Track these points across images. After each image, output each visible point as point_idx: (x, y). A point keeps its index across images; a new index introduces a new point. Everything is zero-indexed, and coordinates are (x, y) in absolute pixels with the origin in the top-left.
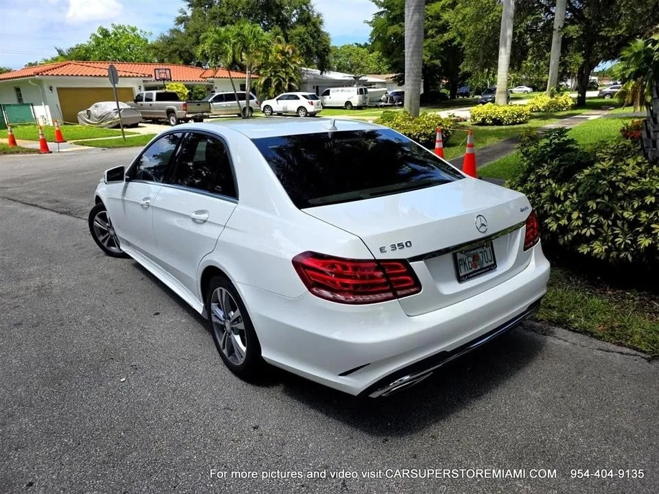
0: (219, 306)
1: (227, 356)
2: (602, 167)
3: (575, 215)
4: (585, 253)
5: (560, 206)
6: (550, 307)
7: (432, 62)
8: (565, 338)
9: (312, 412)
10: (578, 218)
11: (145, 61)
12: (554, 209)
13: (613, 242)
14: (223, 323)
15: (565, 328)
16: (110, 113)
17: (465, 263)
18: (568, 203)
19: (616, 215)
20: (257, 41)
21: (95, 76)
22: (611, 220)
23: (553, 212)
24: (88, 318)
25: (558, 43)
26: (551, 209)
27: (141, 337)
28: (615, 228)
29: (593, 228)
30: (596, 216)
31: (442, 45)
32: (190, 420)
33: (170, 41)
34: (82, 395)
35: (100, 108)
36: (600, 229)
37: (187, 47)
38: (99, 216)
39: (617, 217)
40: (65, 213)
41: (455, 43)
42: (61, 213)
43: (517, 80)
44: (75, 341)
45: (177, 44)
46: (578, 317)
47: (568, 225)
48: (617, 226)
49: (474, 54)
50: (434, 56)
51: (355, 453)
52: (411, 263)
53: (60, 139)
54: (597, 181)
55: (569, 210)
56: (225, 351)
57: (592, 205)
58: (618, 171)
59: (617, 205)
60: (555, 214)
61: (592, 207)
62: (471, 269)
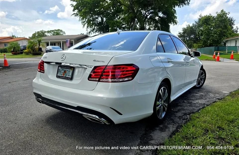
17: (60, 72)
52: (44, 63)
62: (62, 75)
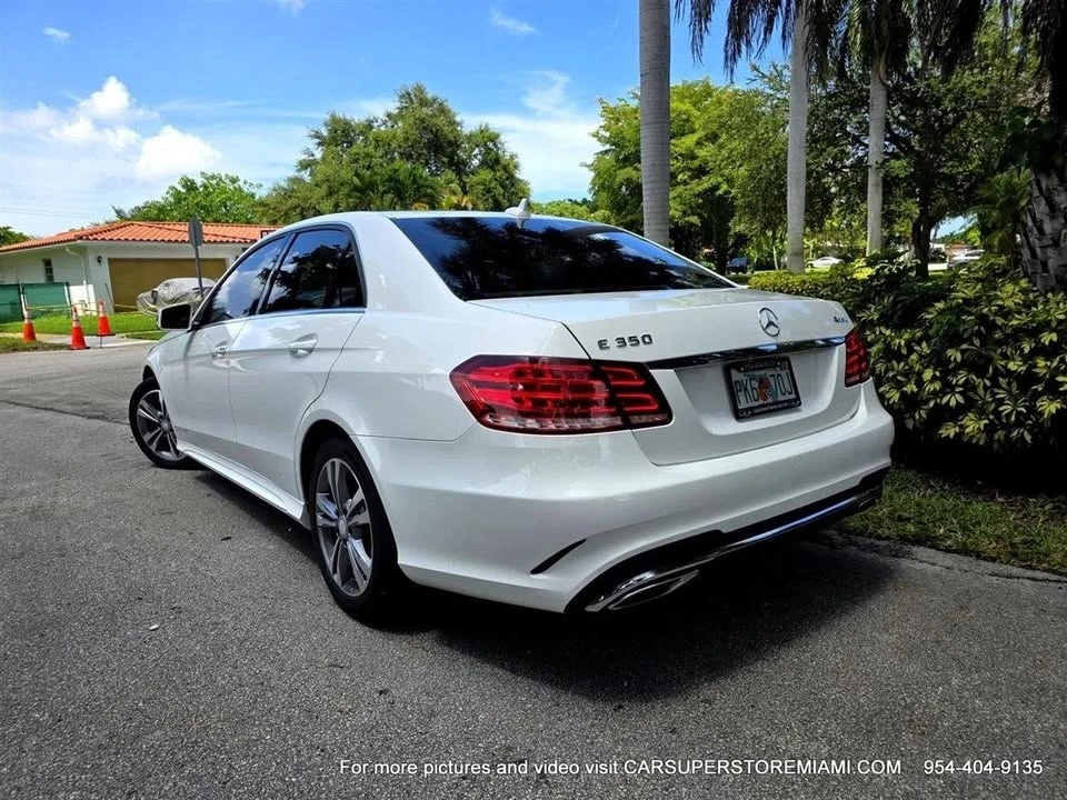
0: (330, 498)
1: (340, 584)
2: (964, 295)
3: (928, 375)
4: (952, 436)
5: (902, 364)
6: (900, 519)
7: (687, 219)
8: (931, 560)
9: (488, 669)
10: (934, 378)
11: (248, 222)
12: (893, 369)
13: (997, 414)
14: (334, 524)
15: (931, 547)
16: (187, 294)
17: (746, 389)
18: (914, 357)
19: (996, 369)
20: (418, 189)
21: (170, 241)
22: (988, 379)
23: (891, 374)
24: (107, 546)
25: (877, 185)
26: (886, 371)
27: (195, 570)
28: (996, 391)
29: (959, 393)
30: (963, 373)
31: (699, 195)
32: (266, 683)
33: (287, 194)
34: (79, 649)
35: (171, 287)
36: (971, 394)
37: (313, 201)
38: (146, 399)
39: (997, 373)
40: (97, 417)
41: (720, 192)
42: (90, 417)
43: (819, 249)
44: (80, 577)
45: (298, 198)
46: (951, 531)
47: (918, 392)
48: (1000, 387)
49: (749, 205)
50: (689, 211)
51: (562, 726)
52: (651, 371)
53: (105, 330)
54: (958, 318)
55: (917, 367)
56: (336, 578)
57: (954, 355)
58: (990, 301)
59: (995, 351)
60: (895, 376)
61: (955, 359)
62: (757, 400)
